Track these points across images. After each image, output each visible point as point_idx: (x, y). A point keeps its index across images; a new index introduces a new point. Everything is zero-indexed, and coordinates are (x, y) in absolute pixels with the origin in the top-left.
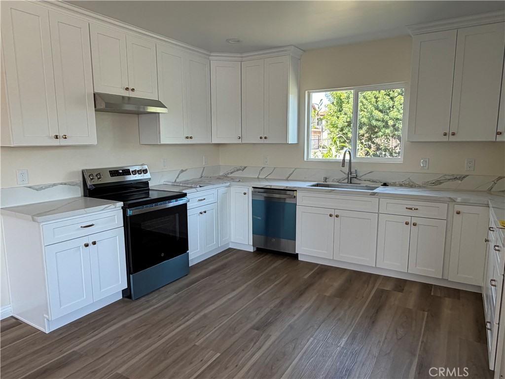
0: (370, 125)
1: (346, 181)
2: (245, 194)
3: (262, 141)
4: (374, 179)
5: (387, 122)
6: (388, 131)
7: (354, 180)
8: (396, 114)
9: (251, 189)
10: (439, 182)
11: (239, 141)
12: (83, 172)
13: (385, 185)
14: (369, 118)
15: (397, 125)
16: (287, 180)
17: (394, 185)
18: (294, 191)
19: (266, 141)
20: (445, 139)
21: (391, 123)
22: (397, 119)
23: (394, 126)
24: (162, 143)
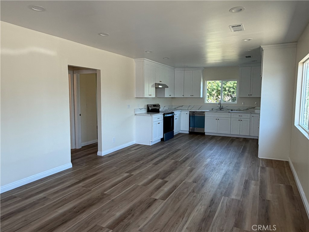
0: (217, 89)
1: (219, 109)
2: (187, 114)
3: (191, 97)
4: (228, 108)
5: (225, 89)
6: (226, 93)
7: (222, 109)
8: (229, 85)
9: (189, 112)
10: (247, 109)
11: (183, 97)
12: (148, 105)
13: (232, 110)
14: (217, 86)
15: (230, 90)
16: (199, 109)
17: (234, 110)
18: (204, 112)
19: (193, 97)
20: (249, 96)
21: (227, 89)
22: (230, 87)
23: (229, 90)
24: (165, 97)
